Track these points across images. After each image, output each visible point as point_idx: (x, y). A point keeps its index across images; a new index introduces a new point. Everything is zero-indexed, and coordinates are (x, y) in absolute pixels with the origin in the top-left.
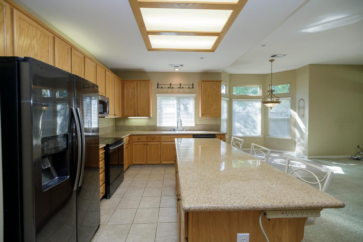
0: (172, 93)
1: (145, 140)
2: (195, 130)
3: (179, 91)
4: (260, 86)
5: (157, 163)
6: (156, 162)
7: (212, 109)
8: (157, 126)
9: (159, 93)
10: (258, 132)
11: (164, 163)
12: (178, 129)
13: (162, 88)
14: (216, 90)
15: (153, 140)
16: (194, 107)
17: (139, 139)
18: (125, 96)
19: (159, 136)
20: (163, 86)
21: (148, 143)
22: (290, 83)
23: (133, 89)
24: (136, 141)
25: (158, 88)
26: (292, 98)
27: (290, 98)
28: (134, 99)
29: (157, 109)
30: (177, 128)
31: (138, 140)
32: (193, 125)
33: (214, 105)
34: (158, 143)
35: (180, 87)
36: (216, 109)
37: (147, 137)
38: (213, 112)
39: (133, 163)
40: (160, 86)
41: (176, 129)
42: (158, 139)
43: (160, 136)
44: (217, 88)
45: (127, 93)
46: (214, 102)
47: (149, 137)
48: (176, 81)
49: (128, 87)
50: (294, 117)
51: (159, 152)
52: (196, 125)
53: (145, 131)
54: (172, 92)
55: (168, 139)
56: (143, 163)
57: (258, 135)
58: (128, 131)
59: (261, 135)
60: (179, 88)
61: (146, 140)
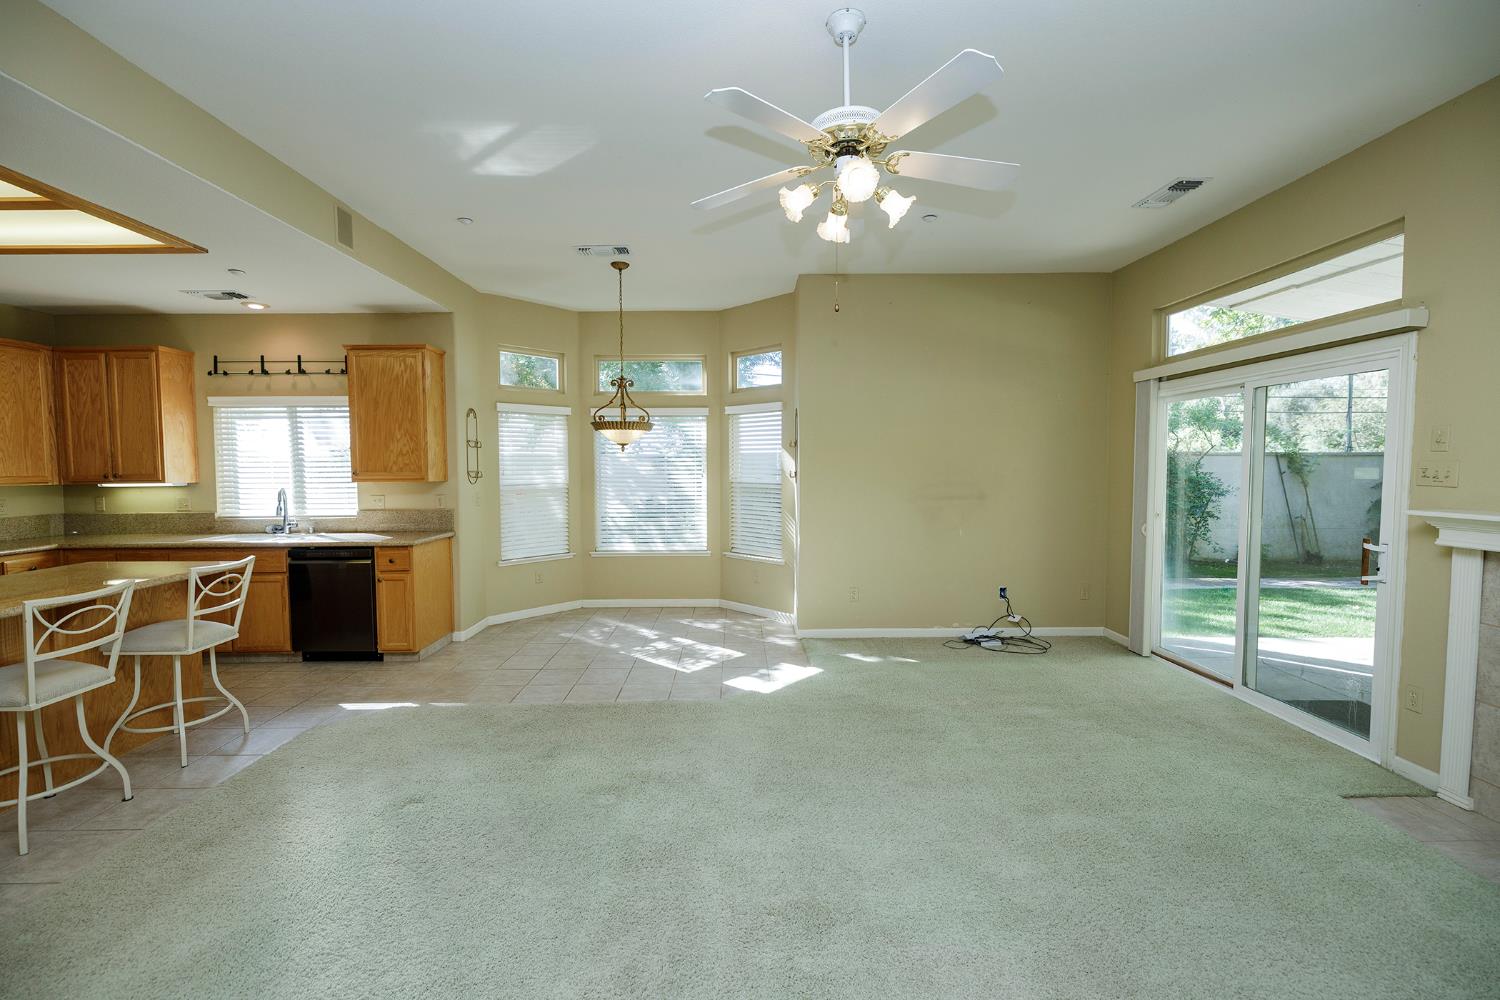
0: (269, 391)
2: (359, 529)
3: (294, 386)
7: (392, 451)
8: (217, 515)
9: (219, 392)
10: (696, 537)
12: (287, 527)
14: (404, 381)
20: (232, 368)
23: (97, 380)
25: (215, 373)
26: (784, 407)
27: (781, 407)
28: (101, 417)
29: (217, 453)
32: (353, 511)
33: (399, 436)
36: (408, 452)
38: (395, 462)
40: (221, 368)
45: (73, 397)
46: (397, 425)
48: (282, 348)
49: (76, 375)
52: (362, 510)
53: (173, 534)
54: (268, 387)
57: (699, 546)
58: (110, 533)
59: (709, 549)
60: (293, 372)
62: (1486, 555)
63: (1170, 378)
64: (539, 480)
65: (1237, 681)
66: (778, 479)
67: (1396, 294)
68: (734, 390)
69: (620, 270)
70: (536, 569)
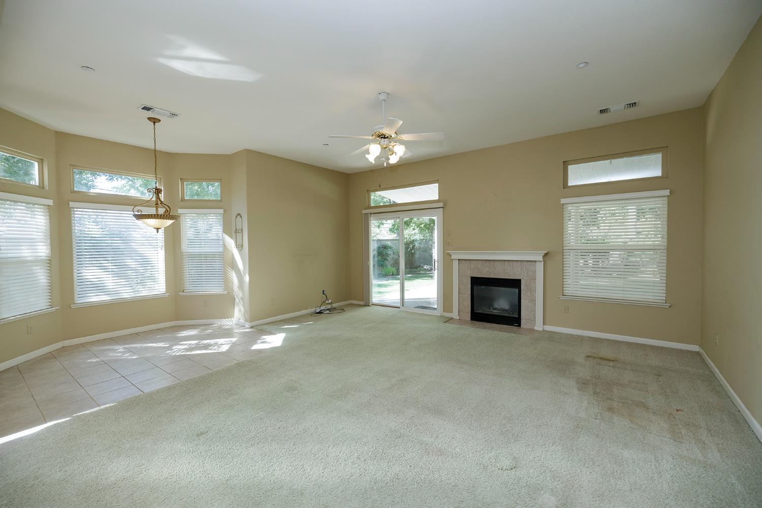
10: (159, 286)
22: (220, 180)
26: (224, 211)
27: (222, 211)
50: (230, 249)
57: (159, 291)
59: (167, 292)
62: (459, 260)
63: (374, 213)
64: (26, 253)
65: (401, 306)
66: (221, 250)
67: (436, 198)
68: (183, 200)
69: (154, 123)
70: (27, 323)
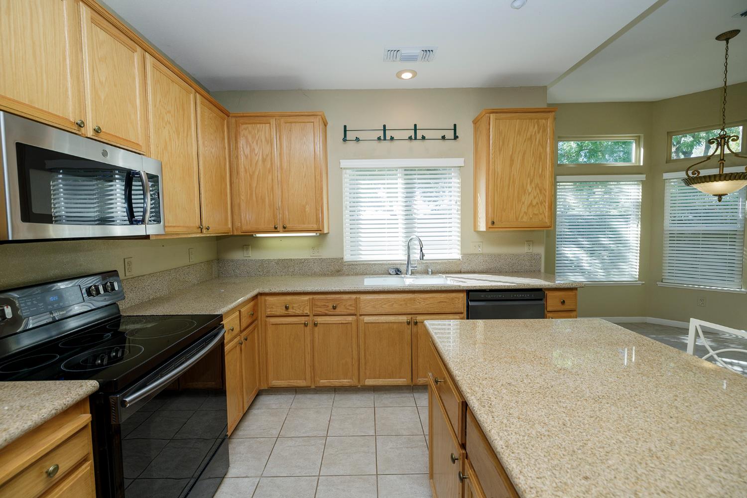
0: (390, 155)
1: (308, 308)
2: (462, 270)
3: (411, 150)
4: (639, 137)
5: (348, 384)
6: (346, 382)
7: (523, 203)
8: (344, 260)
9: (349, 156)
10: (632, 269)
11: (370, 382)
12: (410, 269)
13: (357, 139)
14: (537, 140)
15: (334, 308)
16: (460, 199)
17: (287, 308)
18: (243, 166)
19: (354, 296)
20: (361, 135)
21: (319, 320)
23: (268, 143)
24: (278, 314)
25: (345, 140)
28: (270, 177)
29: (344, 208)
30: (408, 267)
31: (284, 312)
32: (457, 256)
33: (530, 191)
34: (350, 318)
35: (413, 137)
36: (537, 203)
37: (313, 298)
38: (525, 212)
39: (270, 385)
40: (350, 135)
41: (403, 268)
42: (350, 305)
43: (358, 296)
44: (539, 132)
45: (246, 157)
46: (529, 181)
47: (320, 299)
48: (401, 119)
49: (250, 137)
51: (355, 346)
52: (464, 255)
53: (308, 276)
54: (390, 151)
55: (384, 306)
56: (301, 383)
58: (256, 274)
59: (640, 279)
60: (410, 138)
61: (311, 309)
